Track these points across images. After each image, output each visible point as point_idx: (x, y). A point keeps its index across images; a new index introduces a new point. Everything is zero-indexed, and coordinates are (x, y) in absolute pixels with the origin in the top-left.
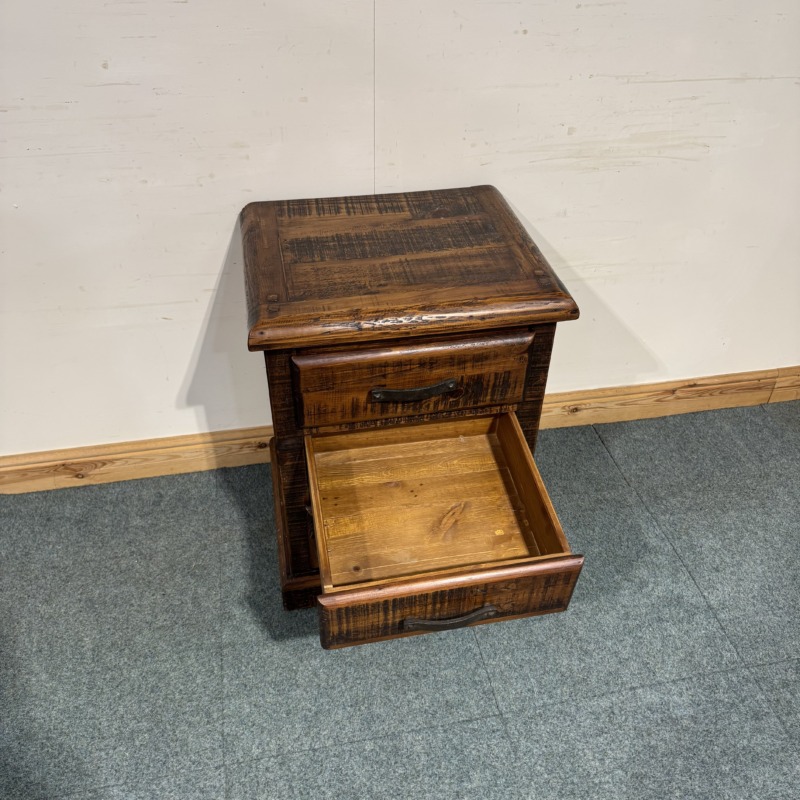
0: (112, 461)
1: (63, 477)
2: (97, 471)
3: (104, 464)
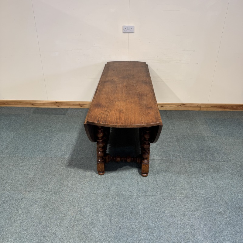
0: (86, 104)
1: (79, 106)
2: (84, 106)
3: (85, 105)
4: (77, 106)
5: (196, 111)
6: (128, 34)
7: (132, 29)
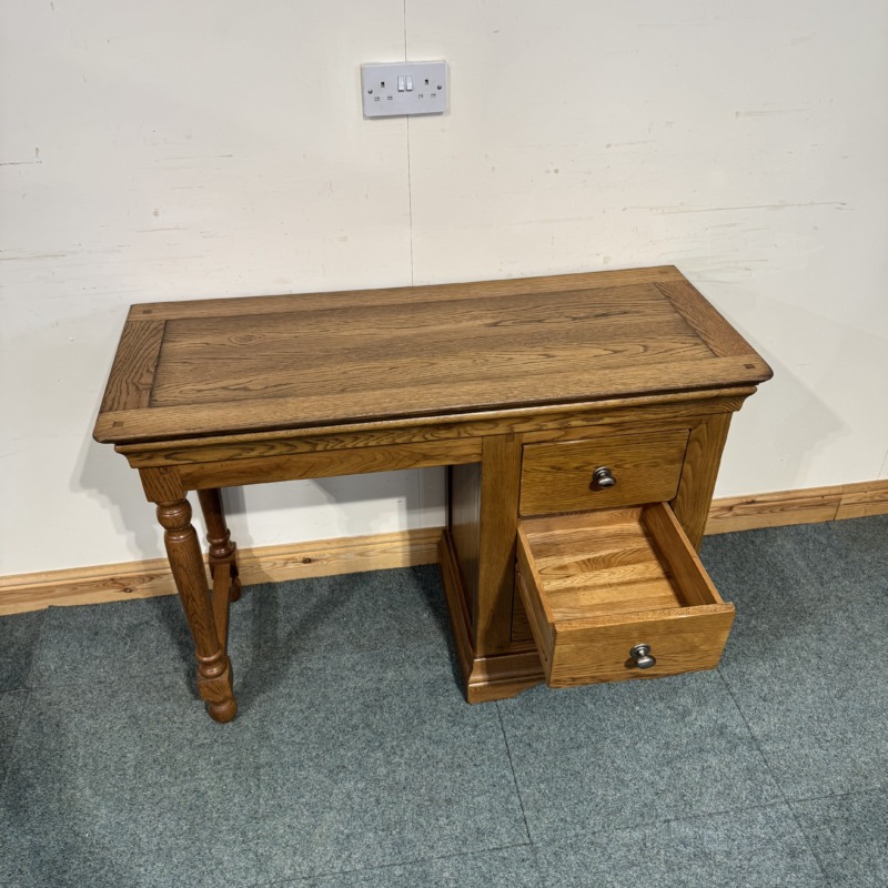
0: (159, 576)
1: (111, 591)
2: (145, 585)
3: (152, 578)
4: (102, 589)
5: (816, 527)
6: (405, 120)
7: (432, 89)
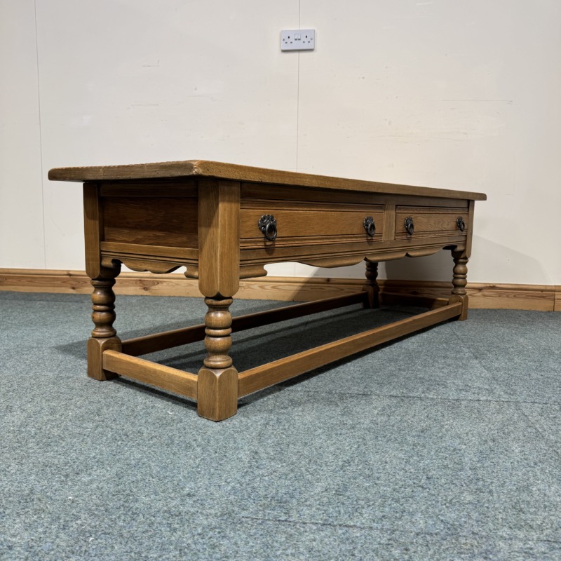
0: (161, 282)
4: (134, 286)
7: (309, 39)
